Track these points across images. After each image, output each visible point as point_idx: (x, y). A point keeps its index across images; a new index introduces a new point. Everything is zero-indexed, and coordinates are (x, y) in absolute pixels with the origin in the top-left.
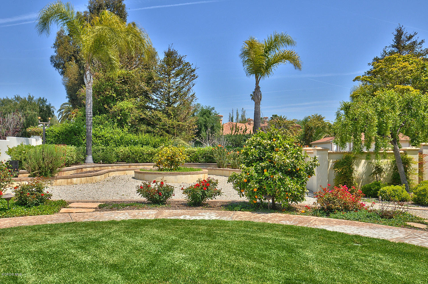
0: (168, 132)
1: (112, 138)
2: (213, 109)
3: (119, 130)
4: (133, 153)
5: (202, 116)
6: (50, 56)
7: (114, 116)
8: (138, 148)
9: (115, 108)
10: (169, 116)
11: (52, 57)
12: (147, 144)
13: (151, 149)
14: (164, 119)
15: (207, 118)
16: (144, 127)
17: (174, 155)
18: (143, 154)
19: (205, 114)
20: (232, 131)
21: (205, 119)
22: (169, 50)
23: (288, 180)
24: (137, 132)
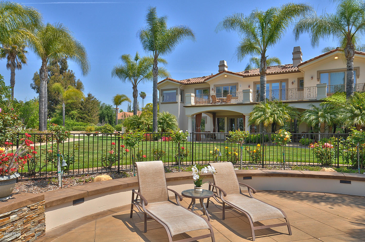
0: (88, 121)
1: (70, 123)
2: (112, 106)
3: (71, 121)
4: (78, 128)
5: (106, 110)
6: (30, 84)
7: (70, 116)
8: (79, 126)
9: (70, 113)
10: (89, 116)
11: (31, 84)
12: (82, 125)
13: (83, 127)
14: (87, 117)
15: (108, 111)
16: (80, 120)
17: (91, 128)
18: (81, 128)
19: (107, 108)
20: (122, 118)
21: (107, 111)
22: (89, 93)
23: (109, 131)
24: (78, 121)
